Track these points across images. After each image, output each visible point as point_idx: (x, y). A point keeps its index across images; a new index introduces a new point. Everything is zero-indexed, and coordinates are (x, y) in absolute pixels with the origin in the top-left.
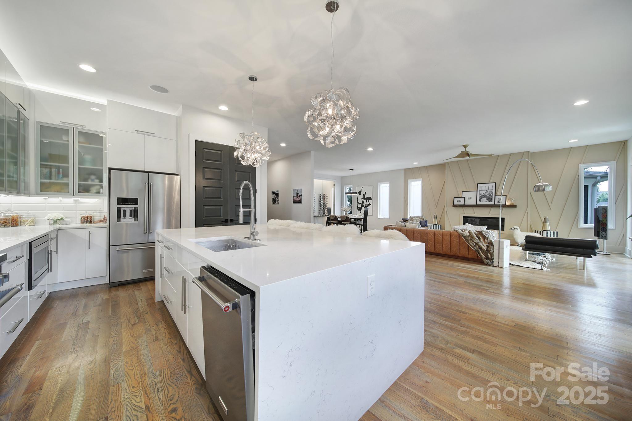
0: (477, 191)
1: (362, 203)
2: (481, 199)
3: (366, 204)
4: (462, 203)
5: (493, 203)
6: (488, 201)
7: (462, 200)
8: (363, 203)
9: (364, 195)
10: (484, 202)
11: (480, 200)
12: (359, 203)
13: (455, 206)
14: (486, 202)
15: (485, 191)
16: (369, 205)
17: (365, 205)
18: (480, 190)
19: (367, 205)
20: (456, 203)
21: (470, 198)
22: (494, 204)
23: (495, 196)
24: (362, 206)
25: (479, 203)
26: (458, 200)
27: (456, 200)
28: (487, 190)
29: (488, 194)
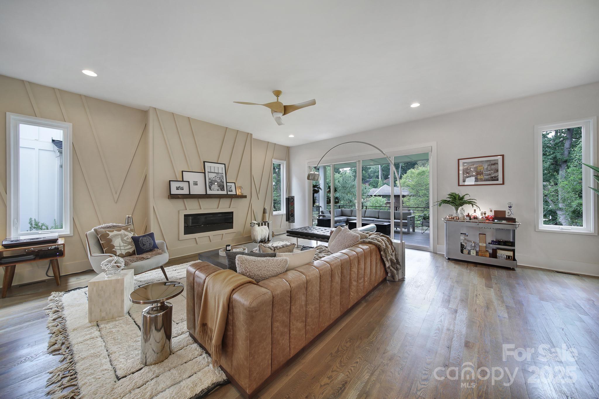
0: (205, 173)
2: (211, 185)
4: (185, 192)
5: (225, 192)
6: (220, 189)
7: (185, 185)
10: (215, 191)
11: (210, 188)
13: (172, 197)
14: (218, 190)
15: (215, 174)
18: (208, 172)
20: (174, 191)
21: (196, 184)
22: (226, 194)
23: (227, 183)
25: (209, 192)
26: (178, 186)
27: (174, 185)
28: (217, 173)
29: (218, 178)
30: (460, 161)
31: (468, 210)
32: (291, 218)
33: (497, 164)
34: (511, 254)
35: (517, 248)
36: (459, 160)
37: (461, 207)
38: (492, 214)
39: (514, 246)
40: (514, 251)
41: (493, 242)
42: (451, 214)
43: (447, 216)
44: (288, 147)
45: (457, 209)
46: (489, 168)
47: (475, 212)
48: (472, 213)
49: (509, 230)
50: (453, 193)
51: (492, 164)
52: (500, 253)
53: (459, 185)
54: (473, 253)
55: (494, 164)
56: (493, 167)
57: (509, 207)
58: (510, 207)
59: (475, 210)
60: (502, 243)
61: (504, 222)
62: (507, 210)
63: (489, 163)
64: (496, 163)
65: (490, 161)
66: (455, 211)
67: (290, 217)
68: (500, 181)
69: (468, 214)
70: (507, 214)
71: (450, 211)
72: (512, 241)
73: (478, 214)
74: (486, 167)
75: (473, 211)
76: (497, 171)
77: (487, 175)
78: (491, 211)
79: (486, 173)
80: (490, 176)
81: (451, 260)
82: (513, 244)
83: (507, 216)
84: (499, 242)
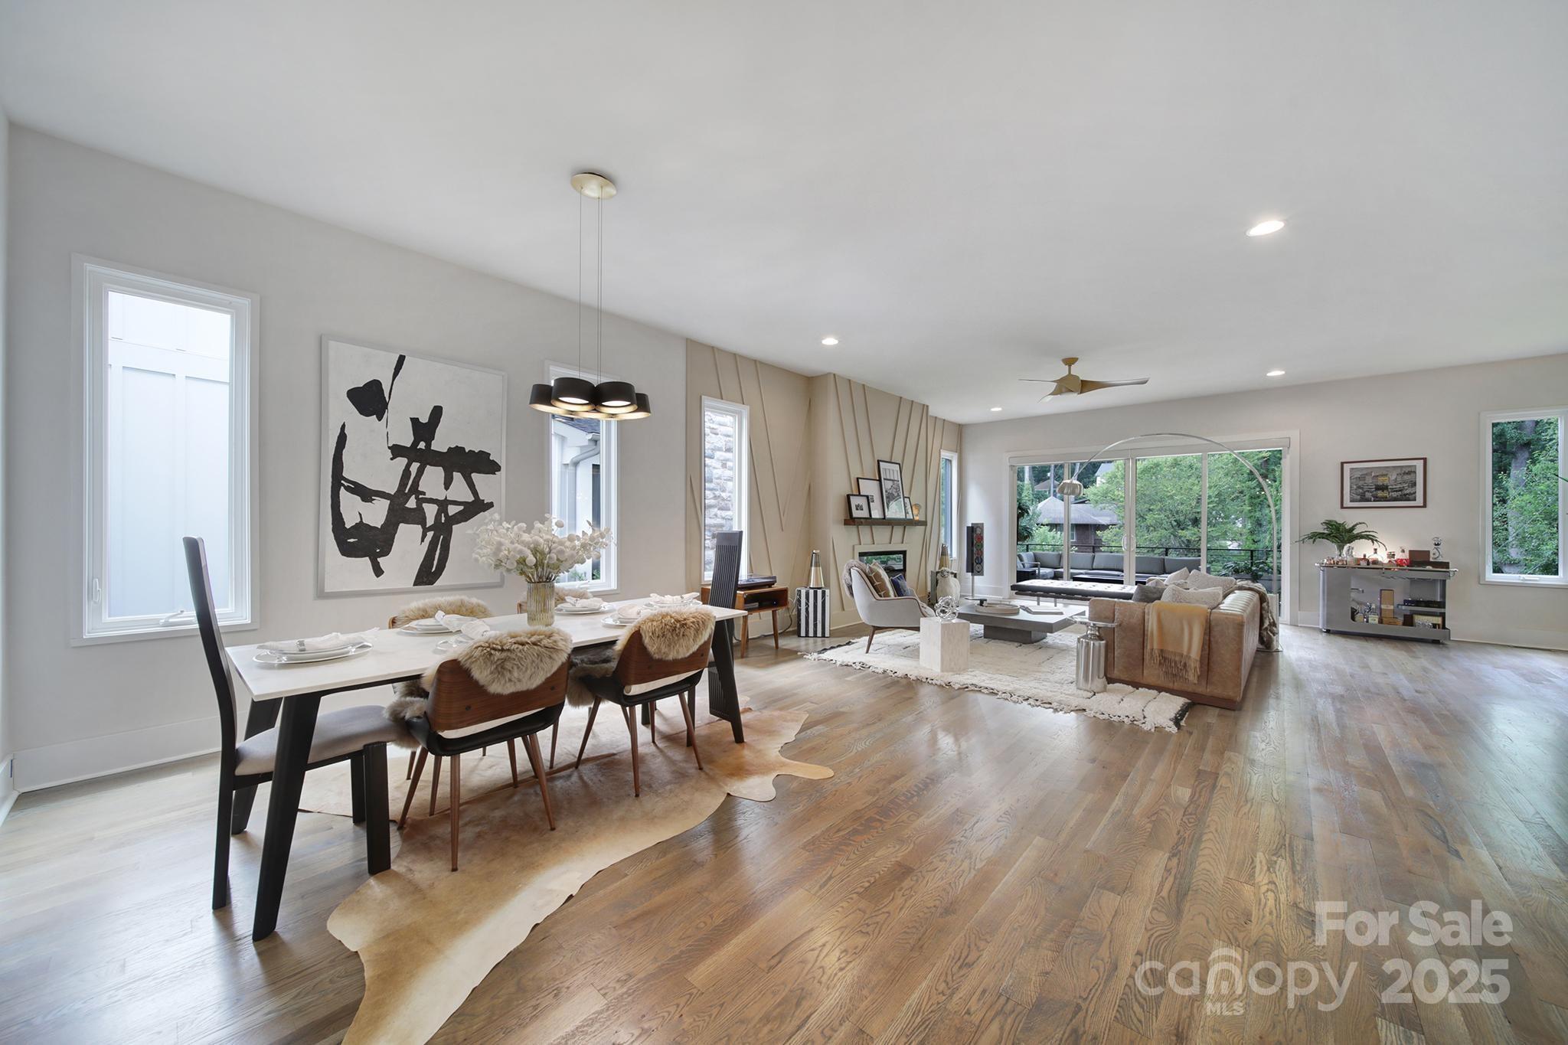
1: (392, 490)
2: (889, 502)
3: (443, 505)
4: (866, 513)
7: (864, 502)
8: (409, 486)
9: (425, 430)
11: (888, 508)
12: (366, 494)
16: (476, 507)
17: (430, 511)
19: (453, 510)
20: (853, 512)
21: (874, 500)
24: (399, 514)
26: (856, 503)
30: (1345, 465)
31: (1362, 550)
32: (976, 567)
33: (1415, 472)
34: (1438, 620)
35: (1449, 610)
36: (1342, 464)
37: (1348, 545)
38: (1406, 556)
39: (1444, 607)
40: (1443, 615)
41: (1406, 603)
42: (1331, 556)
43: (1325, 560)
44: (960, 425)
45: (1341, 548)
46: (1399, 479)
47: (1376, 553)
48: (1371, 556)
49: (1435, 581)
50: (1330, 521)
51: (1405, 473)
52: (1418, 619)
53: (1342, 507)
54: (1374, 619)
55: (1409, 473)
56: (1406, 477)
57: (1436, 545)
58: (1438, 544)
59: (1376, 550)
60: (1423, 605)
61: (1429, 568)
62: (1431, 548)
63: (1399, 471)
64: (1412, 472)
65: (1401, 467)
66: (1337, 552)
67: (975, 564)
68: (1419, 501)
69: (1365, 556)
70: (1431, 555)
71: (1330, 551)
72: (1439, 600)
73: (1382, 557)
74: (1393, 478)
75: (1373, 551)
76: (1414, 484)
77: (1396, 491)
78: (1403, 551)
79: (1394, 487)
80: (1400, 493)
81: (1332, 633)
82: (1442, 605)
83: (1431, 560)
84: (1417, 603)
